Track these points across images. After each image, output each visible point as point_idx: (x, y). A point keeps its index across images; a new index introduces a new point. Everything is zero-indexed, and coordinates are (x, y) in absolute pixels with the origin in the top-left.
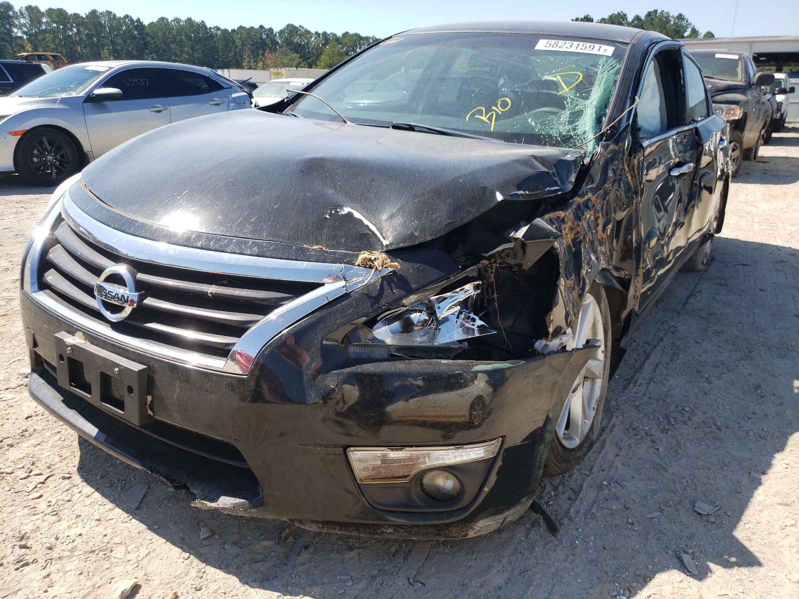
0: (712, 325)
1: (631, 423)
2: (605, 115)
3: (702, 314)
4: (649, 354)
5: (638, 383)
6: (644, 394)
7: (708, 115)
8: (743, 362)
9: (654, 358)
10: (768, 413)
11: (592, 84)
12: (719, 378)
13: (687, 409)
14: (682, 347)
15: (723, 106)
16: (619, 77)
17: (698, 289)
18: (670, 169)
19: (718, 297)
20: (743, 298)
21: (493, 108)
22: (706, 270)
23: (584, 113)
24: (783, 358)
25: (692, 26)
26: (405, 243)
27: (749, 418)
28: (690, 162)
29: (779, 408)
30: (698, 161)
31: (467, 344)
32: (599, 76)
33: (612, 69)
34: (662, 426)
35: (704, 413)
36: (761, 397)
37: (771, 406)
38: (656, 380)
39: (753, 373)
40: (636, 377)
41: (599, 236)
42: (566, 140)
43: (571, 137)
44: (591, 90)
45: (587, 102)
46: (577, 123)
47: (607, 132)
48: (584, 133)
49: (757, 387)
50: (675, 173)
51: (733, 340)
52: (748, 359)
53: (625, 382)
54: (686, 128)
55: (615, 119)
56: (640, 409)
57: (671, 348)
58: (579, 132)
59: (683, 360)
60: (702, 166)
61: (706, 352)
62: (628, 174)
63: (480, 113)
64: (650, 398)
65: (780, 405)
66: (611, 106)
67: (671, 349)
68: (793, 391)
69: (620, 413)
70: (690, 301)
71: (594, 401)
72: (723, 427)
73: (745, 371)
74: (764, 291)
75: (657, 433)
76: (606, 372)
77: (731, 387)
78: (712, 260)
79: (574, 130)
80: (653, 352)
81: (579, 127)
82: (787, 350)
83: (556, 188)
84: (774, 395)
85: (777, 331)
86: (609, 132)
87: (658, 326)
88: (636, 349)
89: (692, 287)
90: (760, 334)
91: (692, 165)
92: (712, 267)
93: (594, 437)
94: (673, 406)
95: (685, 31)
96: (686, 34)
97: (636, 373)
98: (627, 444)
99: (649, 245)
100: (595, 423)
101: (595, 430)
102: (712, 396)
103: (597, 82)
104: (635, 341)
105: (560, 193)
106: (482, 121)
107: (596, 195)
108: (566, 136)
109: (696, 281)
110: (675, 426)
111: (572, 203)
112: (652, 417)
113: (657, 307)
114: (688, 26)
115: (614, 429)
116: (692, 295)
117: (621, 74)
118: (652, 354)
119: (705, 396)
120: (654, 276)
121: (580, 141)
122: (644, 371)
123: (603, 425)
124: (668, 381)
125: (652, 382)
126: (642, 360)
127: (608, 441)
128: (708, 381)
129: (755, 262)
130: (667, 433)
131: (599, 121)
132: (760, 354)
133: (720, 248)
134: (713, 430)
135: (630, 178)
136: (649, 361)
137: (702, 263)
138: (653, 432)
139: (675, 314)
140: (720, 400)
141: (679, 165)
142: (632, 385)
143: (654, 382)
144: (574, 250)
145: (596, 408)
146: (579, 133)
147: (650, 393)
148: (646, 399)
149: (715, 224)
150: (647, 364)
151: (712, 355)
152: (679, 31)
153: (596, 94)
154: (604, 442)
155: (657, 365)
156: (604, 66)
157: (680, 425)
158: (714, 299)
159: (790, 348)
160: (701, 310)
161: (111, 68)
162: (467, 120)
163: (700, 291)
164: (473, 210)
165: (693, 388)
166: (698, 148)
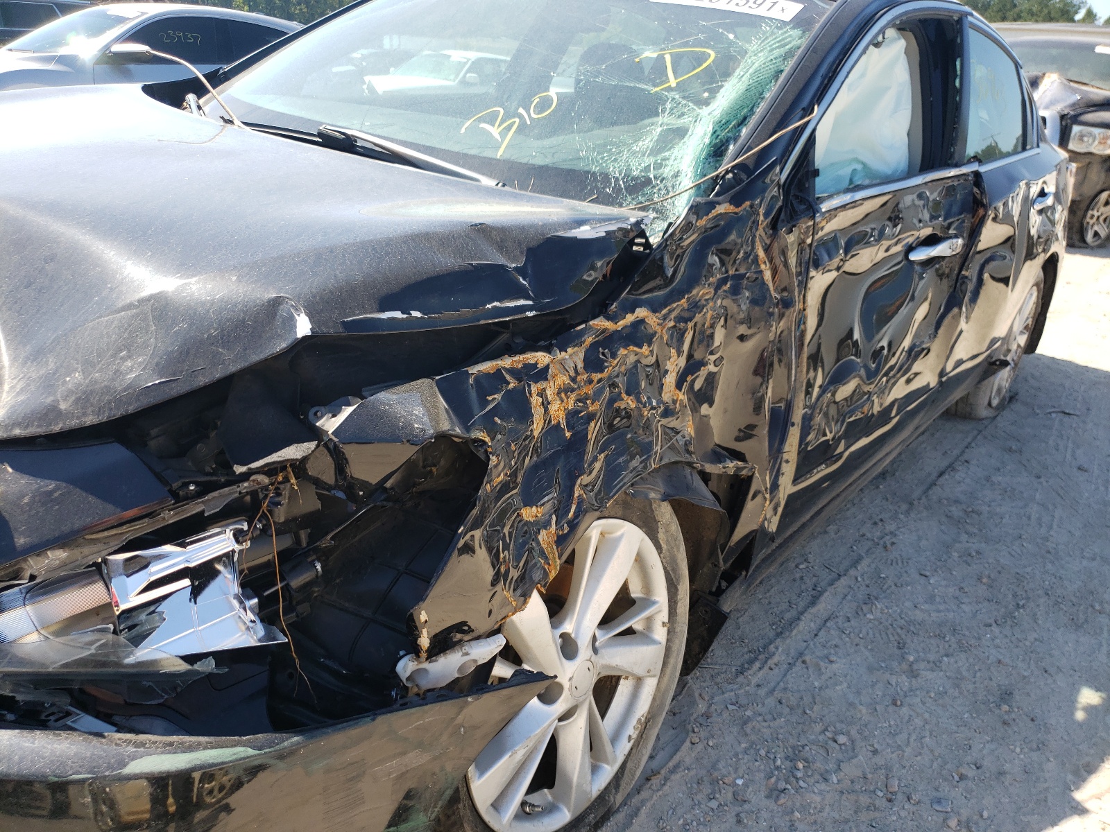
0: (964, 537)
1: (714, 766)
2: (736, 139)
3: (956, 511)
4: (821, 593)
5: (770, 663)
6: (772, 692)
7: (1024, 149)
8: (995, 629)
9: (823, 607)
10: (1007, 767)
11: (726, 75)
12: (936, 665)
13: (842, 739)
14: (890, 582)
15: (1096, 131)
16: (791, 63)
17: (966, 457)
18: (910, 249)
19: (997, 478)
20: (1041, 483)
21: (521, 110)
22: (995, 417)
23: (690, 133)
24: (1078, 627)
25: (1088, 6)
26: (27, 427)
27: (962, 777)
28: (956, 236)
29: (1035, 755)
30: (973, 234)
31: (213, 662)
32: (749, 59)
33: (778, 47)
34: (773, 780)
35: (875, 752)
36: (1005, 723)
37: (1018, 750)
38: (807, 658)
39: (1007, 661)
40: (772, 648)
41: (666, 397)
42: (638, 186)
43: (648, 182)
44: (722, 86)
45: (704, 111)
46: (667, 154)
47: (724, 176)
48: (676, 175)
49: (1006, 696)
50: (918, 256)
51: (992, 576)
52: (1009, 622)
53: (746, 657)
54: (953, 172)
55: (750, 149)
56: (748, 730)
57: (867, 582)
58: (667, 172)
59: (879, 615)
60: (981, 247)
61: (931, 599)
62: (763, 267)
63: (491, 119)
64: (780, 702)
65: (1038, 749)
66: (753, 121)
67: (868, 586)
68: (1073, 714)
69: (703, 734)
70: (942, 480)
71: (633, 722)
72: (900, 796)
73: (993, 651)
74: (1086, 471)
75: (756, 797)
76: (672, 661)
77: (951, 691)
78: (1011, 398)
79: (659, 166)
80: (831, 589)
81: (671, 162)
82: (1090, 609)
83: (522, 302)
84: (1032, 720)
85: (1085, 563)
86: (730, 176)
87: (863, 530)
88: (802, 578)
89: (956, 452)
90: (1049, 566)
91: (960, 241)
92: (1006, 413)
93: (619, 798)
94: (818, 727)
95: (1076, 12)
96: (1078, 17)
97: (779, 635)
98: (681, 822)
99: (833, 395)
100: (629, 765)
101: (623, 784)
102: (905, 710)
103: (738, 71)
104: (806, 560)
105: (530, 314)
106: (489, 134)
107: (664, 312)
108: (638, 178)
109: (969, 440)
110: (801, 783)
111: (582, 332)
112: (763, 752)
113: (878, 487)
114: (1082, 5)
115: (673, 777)
116: (951, 467)
117: (796, 57)
118: (826, 594)
119: (891, 708)
120: (841, 455)
121: (663, 192)
122: (795, 632)
123: (655, 764)
124: (831, 662)
125: (799, 663)
126: (802, 604)
127: (644, 811)
128: (913, 674)
129: (1088, 409)
130: (778, 798)
131: (717, 152)
132: (1035, 615)
133: (1033, 377)
134: (877, 802)
135: (768, 275)
136: (813, 610)
137: (990, 404)
138: (749, 792)
139: (904, 507)
140: (918, 722)
141: (932, 241)
142: (757, 664)
143: (804, 662)
144: (568, 434)
145: (634, 736)
146: (665, 175)
147: (785, 689)
148: (771, 702)
149: (1022, 340)
150: (806, 617)
151: (942, 607)
152: (1068, 12)
153: (729, 94)
154: (636, 813)
155: (825, 621)
156: (767, 38)
157: (811, 781)
158: (988, 479)
159: (1098, 607)
160: (957, 502)
161: (143, 14)
162: (463, 131)
163: (967, 462)
164: (227, 355)
165: (874, 685)
166: (977, 211)
